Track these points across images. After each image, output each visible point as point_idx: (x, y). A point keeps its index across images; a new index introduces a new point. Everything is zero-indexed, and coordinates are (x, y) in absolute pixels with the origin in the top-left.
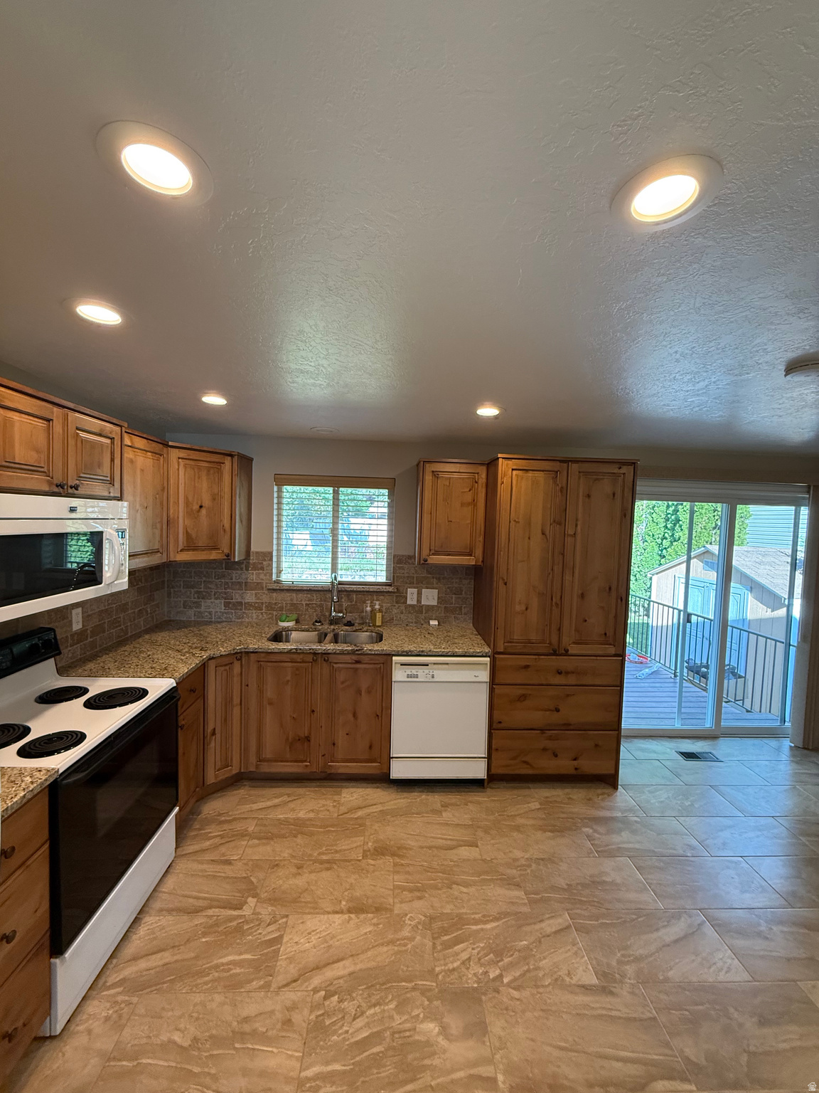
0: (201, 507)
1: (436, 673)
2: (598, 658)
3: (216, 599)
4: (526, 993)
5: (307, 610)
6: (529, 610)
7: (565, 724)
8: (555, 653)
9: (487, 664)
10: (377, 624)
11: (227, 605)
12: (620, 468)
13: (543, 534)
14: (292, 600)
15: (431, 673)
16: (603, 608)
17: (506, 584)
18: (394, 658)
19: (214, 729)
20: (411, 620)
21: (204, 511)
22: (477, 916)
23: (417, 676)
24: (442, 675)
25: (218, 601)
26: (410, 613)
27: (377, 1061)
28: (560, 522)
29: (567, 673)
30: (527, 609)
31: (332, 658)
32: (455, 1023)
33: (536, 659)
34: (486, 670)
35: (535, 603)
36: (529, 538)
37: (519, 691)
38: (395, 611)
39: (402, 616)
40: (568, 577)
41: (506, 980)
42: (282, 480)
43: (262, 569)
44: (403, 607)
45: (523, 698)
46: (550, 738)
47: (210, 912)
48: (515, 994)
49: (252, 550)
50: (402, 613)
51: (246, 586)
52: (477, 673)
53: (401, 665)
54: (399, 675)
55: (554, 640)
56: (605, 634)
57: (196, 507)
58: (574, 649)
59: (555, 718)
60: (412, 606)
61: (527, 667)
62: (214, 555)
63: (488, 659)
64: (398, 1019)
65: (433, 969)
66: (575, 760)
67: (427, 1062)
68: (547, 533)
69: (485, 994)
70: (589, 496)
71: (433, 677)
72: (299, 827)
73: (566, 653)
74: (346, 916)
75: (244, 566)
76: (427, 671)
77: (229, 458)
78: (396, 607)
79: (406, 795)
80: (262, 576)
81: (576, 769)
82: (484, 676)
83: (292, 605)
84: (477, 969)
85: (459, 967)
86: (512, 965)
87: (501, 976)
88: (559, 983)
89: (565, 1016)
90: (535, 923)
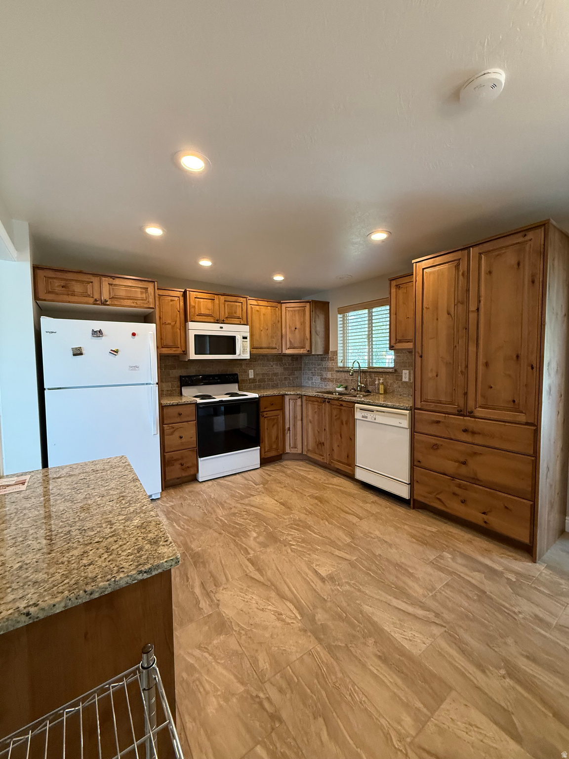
0: (296, 328)
1: (377, 417)
2: (507, 424)
3: (318, 376)
4: (293, 554)
5: (351, 383)
6: (439, 377)
7: (473, 479)
8: (460, 413)
9: (406, 415)
11: (321, 378)
12: (525, 235)
13: (449, 314)
14: (345, 377)
15: (374, 417)
16: (509, 376)
17: (421, 357)
18: (356, 405)
19: (289, 428)
20: (405, 393)
21: (297, 330)
22: (316, 531)
23: (367, 417)
24: (380, 419)
25: (318, 377)
26: (404, 387)
27: (234, 528)
28: (464, 301)
29: (473, 433)
30: (437, 376)
31: (332, 402)
32: (261, 539)
33: (445, 416)
34: (406, 421)
35: (443, 371)
36: (437, 319)
37: (433, 440)
38: (395, 386)
39: (400, 389)
40: (472, 349)
41: (292, 547)
42: (343, 311)
43: (333, 360)
44: (400, 383)
45: (435, 447)
46: (459, 486)
47: (250, 482)
48: (289, 551)
49: (330, 350)
50: (399, 387)
51: (328, 369)
52: (401, 421)
53: (361, 409)
54: (358, 415)
55: (462, 403)
56: (514, 401)
57: (293, 329)
58: (479, 412)
59: (463, 470)
60: (406, 382)
61: (438, 422)
62: (302, 351)
63: (408, 412)
64: (251, 527)
65: (278, 528)
66: (484, 513)
67: (242, 537)
68: (452, 313)
69: (280, 543)
70: (490, 272)
71: (375, 419)
73: (471, 414)
74: (277, 503)
75: (327, 359)
76: (372, 415)
77: (309, 303)
78: (396, 383)
80: (333, 364)
81: (485, 522)
82: (405, 423)
83: (345, 380)
84: (290, 538)
85: (285, 533)
86: (303, 547)
87: (294, 545)
88: (309, 564)
89: (293, 567)
90: (335, 548)
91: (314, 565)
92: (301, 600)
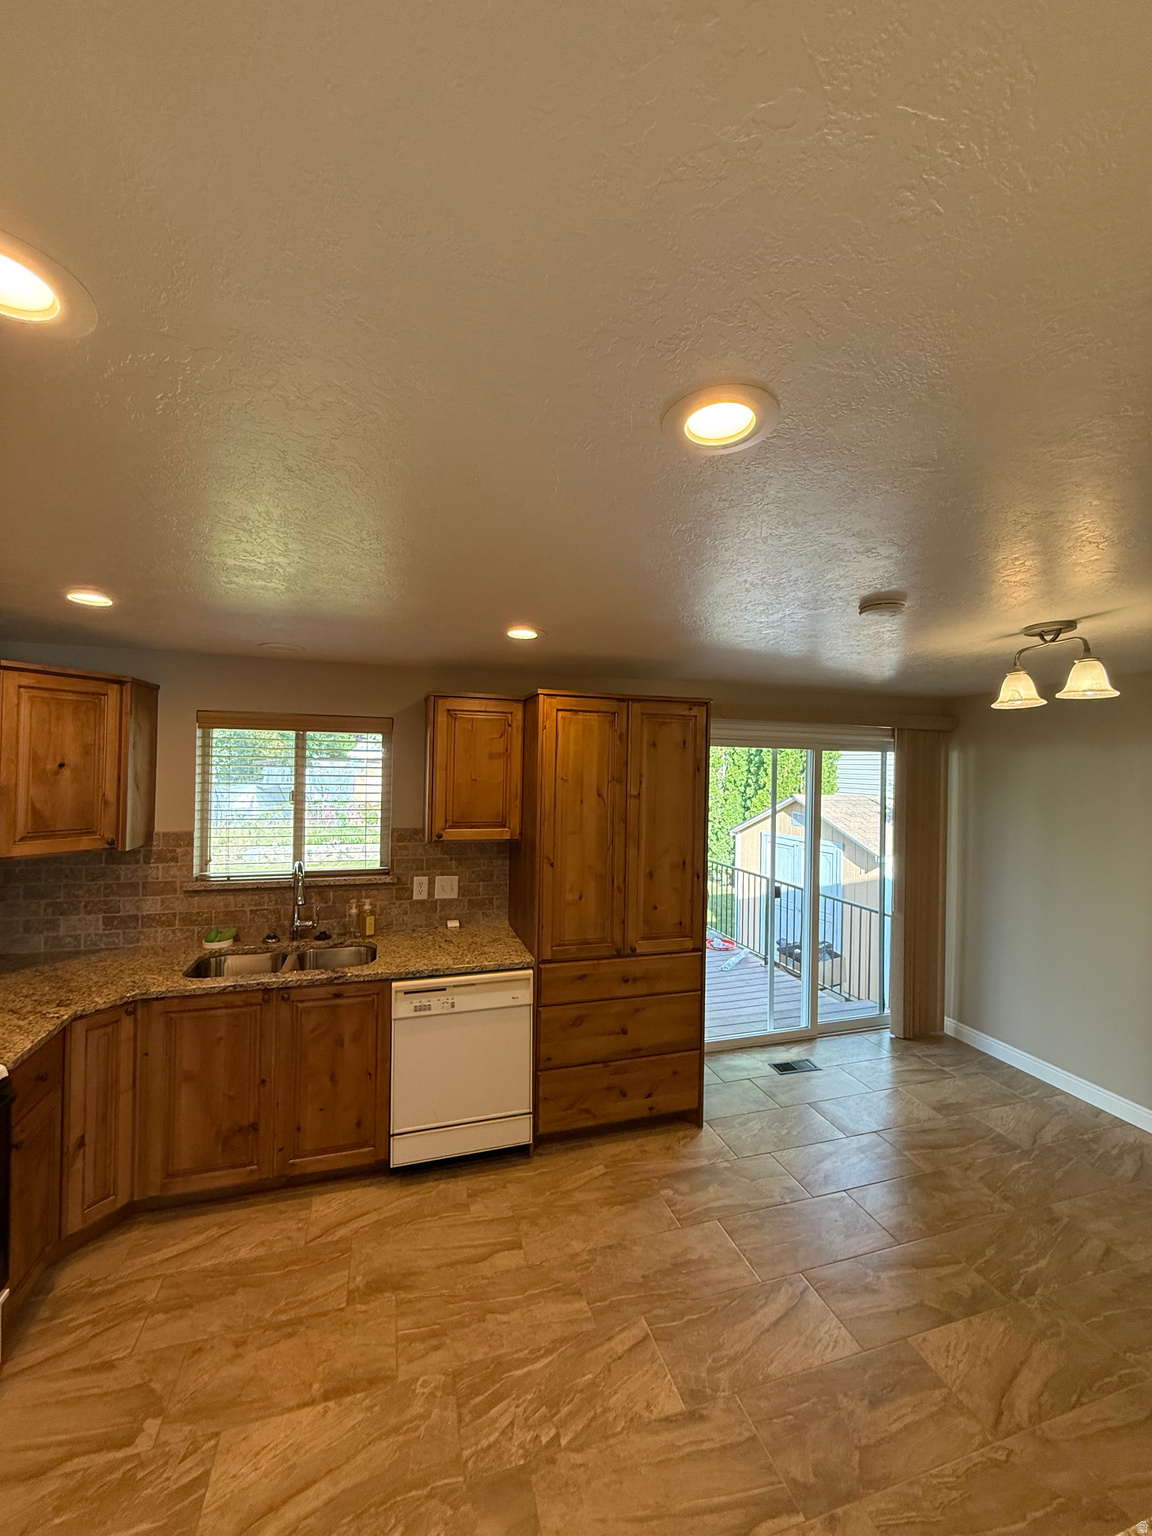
0: (62, 766)
1: (457, 999)
2: (674, 955)
3: (89, 913)
4: (592, 1452)
6: (583, 900)
7: (634, 1050)
8: (619, 955)
9: (529, 979)
10: (367, 934)
11: (108, 922)
12: (691, 709)
13: (599, 795)
14: (226, 906)
15: (450, 1001)
16: (675, 889)
17: (552, 865)
18: (394, 984)
19: (83, 1137)
20: (418, 923)
21: (66, 773)
22: (521, 1355)
23: (429, 1008)
24: (465, 1001)
25: (91, 917)
26: (417, 912)
28: (620, 779)
29: (635, 980)
30: (581, 898)
31: (295, 995)
33: (595, 965)
34: (528, 987)
35: (591, 889)
36: (582, 802)
37: (572, 1012)
38: (395, 911)
39: (406, 918)
40: (632, 852)
41: (563, 1442)
42: (210, 720)
43: (175, 859)
44: (406, 904)
45: (578, 1021)
46: (616, 1072)
48: (578, 1458)
49: (156, 830)
50: (406, 914)
51: (147, 888)
52: (515, 993)
53: (405, 993)
54: (401, 1008)
55: (618, 937)
56: (681, 923)
57: (51, 766)
58: (643, 947)
59: (622, 1043)
60: (422, 902)
61: (583, 977)
62: (85, 844)
63: (531, 971)
65: (459, 1456)
66: (649, 1096)
68: (605, 796)
69: (534, 1471)
70: (654, 745)
71: (453, 1006)
72: (239, 1276)
73: (633, 953)
74: (320, 1408)
75: (141, 857)
76: (443, 999)
77: (116, 686)
78: (397, 905)
79: (414, 1189)
80: (173, 871)
81: (650, 1109)
82: (526, 996)
83: (227, 913)
84: (523, 1436)
85: (497, 1442)
86: (572, 1415)
87: (557, 1436)
88: (636, 1424)
89: (643, 1470)
90: (602, 1344)
91: (646, 1414)
92: (751, 1493)
